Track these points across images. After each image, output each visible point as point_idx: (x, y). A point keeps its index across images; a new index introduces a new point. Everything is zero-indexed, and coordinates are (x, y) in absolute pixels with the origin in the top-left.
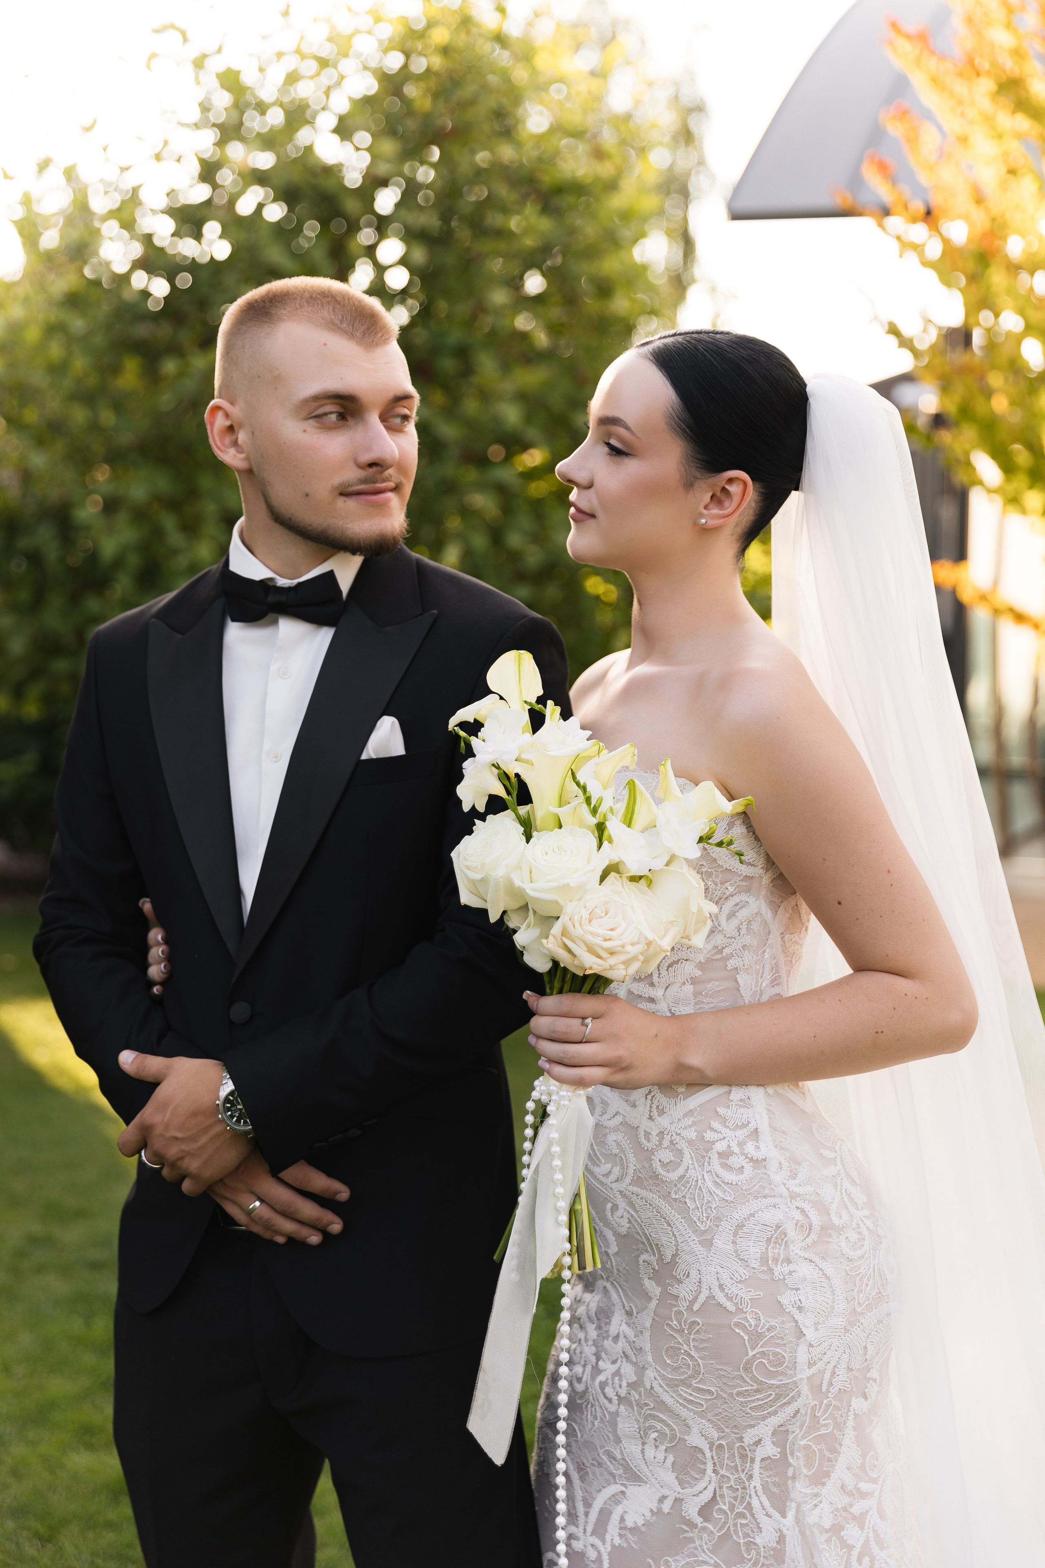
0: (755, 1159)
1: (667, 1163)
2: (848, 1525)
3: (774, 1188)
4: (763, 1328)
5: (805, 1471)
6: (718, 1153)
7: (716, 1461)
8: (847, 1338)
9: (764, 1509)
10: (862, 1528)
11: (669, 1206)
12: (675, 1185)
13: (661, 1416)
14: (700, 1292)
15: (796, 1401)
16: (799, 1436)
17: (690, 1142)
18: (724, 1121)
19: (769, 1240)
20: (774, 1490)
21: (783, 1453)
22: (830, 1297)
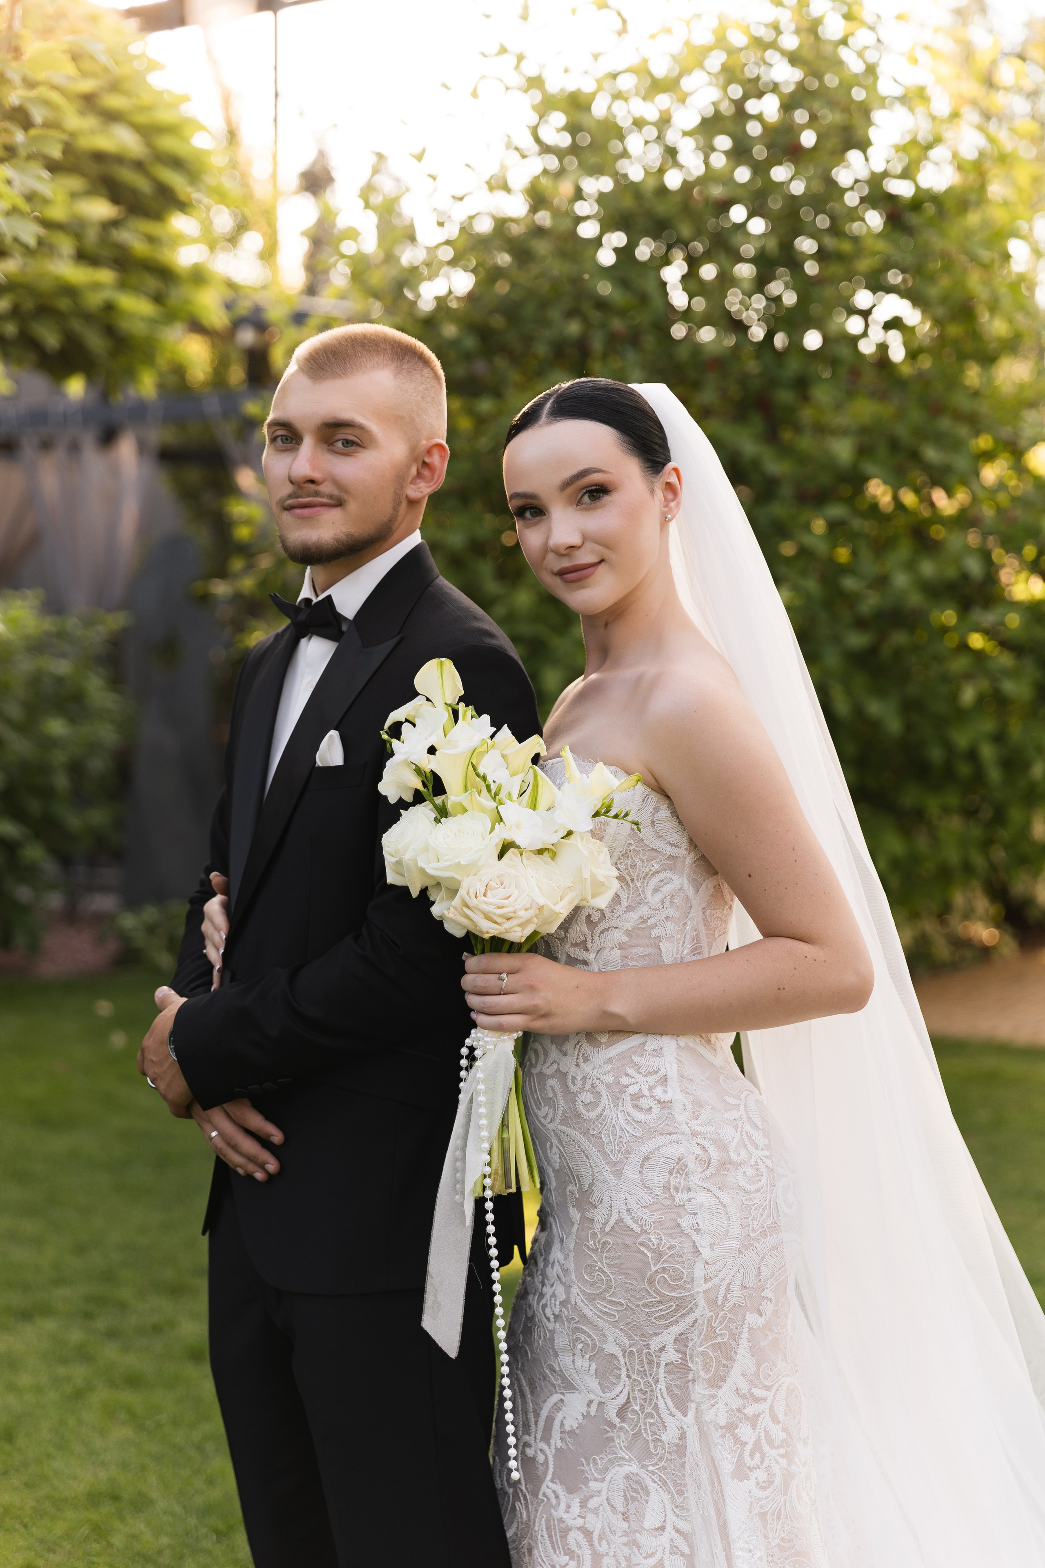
0: (662, 1101)
1: (588, 1103)
2: (741, 1424)
3: (678, 1126)
4: (664, 1246)
5: (702, 1374)
6: (631, 1095)
7: (628, 1366)
8: (741, 1259)
9: (668, 1409)
10: (754, 1428)
11: (589, 1141)
12: (594, 1123)
13: (584, 1328)
14: (611, 1215)
15: (694, 1312)
16: (698, 1343)
17: (608, 1086)
18: (637, 1068)
19: (671, 1171)
20: (677, 1392)
21: (684, 1359)
22: (725, 1222)
